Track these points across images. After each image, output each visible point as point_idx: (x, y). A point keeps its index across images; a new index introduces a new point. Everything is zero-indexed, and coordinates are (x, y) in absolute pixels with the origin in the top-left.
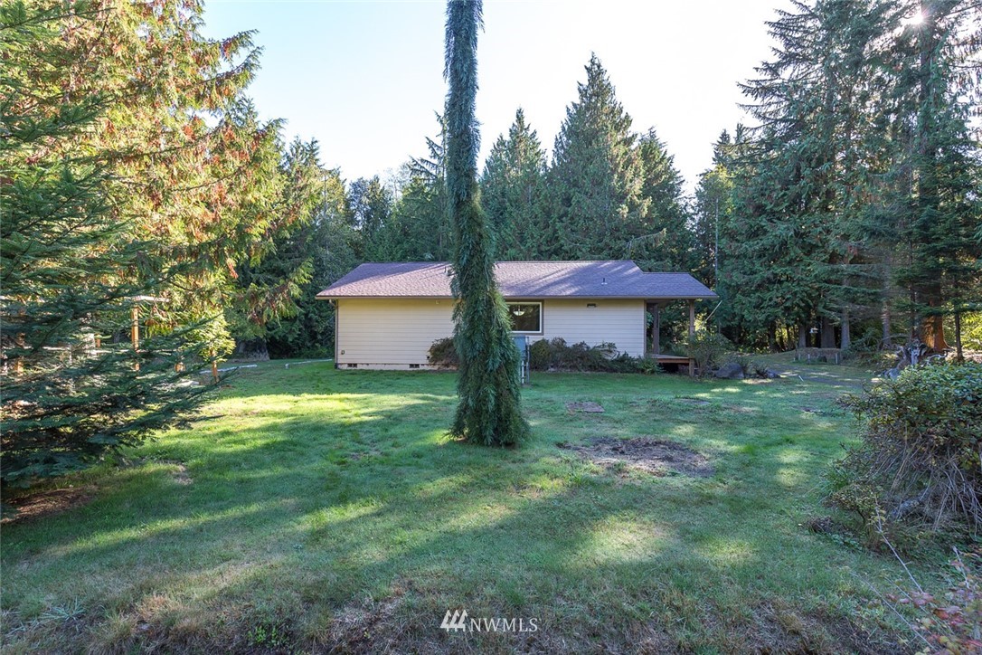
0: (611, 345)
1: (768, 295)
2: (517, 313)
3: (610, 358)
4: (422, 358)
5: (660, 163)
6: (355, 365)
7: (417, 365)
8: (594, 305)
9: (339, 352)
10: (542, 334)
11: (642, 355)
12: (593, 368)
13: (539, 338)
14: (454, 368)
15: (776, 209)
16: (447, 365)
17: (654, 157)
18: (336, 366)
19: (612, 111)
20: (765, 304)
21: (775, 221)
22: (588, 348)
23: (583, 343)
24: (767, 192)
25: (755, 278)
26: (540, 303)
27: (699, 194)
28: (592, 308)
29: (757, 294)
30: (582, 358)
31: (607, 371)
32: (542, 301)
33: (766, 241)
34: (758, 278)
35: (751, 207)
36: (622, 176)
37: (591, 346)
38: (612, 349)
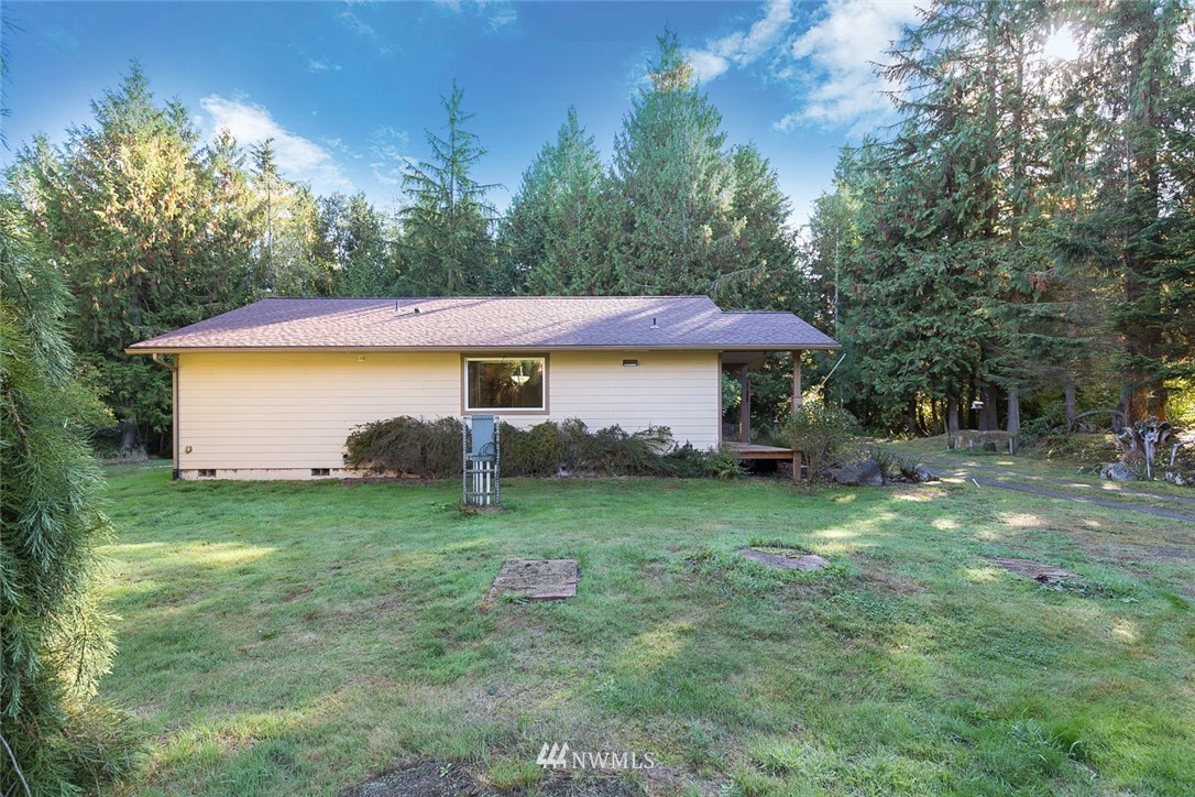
0: (664, 431)
1: (908, 357)
2: (515, 378)
3: (661, 453)
4: (333, 456)
5: (760, 175)
6: (213, 472)
7: (326, 471)
8: (635, 362)
9: (182, 450)
10: (547, 412)
11: (715, 446)
12: (633, 469)
13: (540, 420)
14: (391, 474)
15: (918, 235)
16: (380, 470)
17: (752, 167)
18: (176, 474)
19: (694, 99)
20: (903, 370)
21: (917, 251)
22: (624, 435)
23: (615, 429)
24: (906, 211)
25: (890, 333)
27: (814, 225)
28: (630, 368)
29: (893, 355)
30: (613, 453)
31: (655, 474)
32: (546, 355)
33: (903, 281)
34: (894, 332)
35: (884, 233)
36: (704, 188)
37: (630, 432)
38: (665, 437)
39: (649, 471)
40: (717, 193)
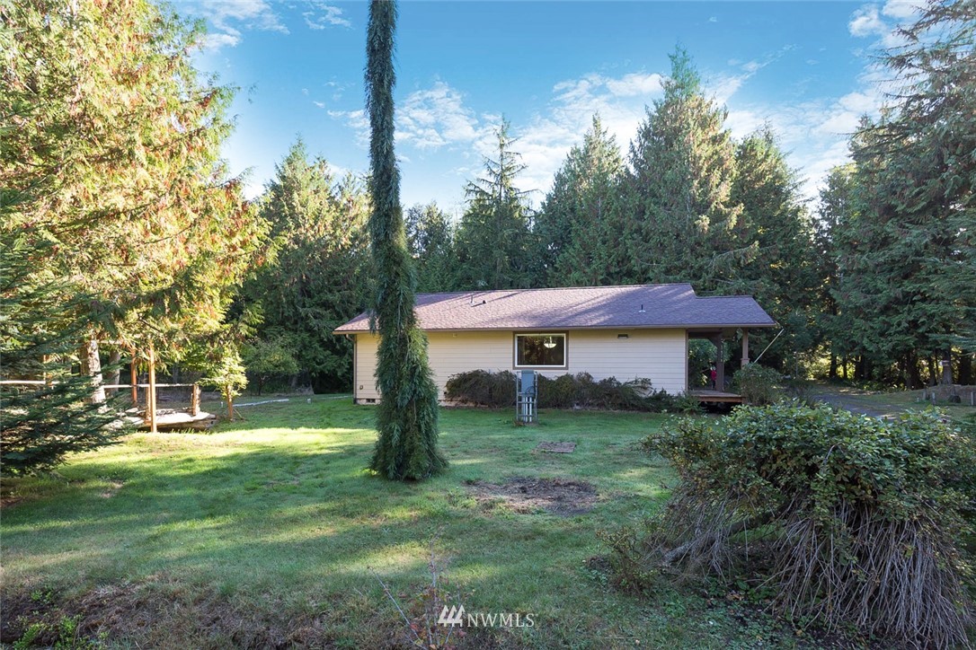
0: (646, 381)
1: (895, 320)
2: (547, 345)
3: (644, 396)
6: (375, 399)
8: (626, 336)
9: (358, 387)
10: (567, 368)
11: (682, 392)
12: (623, 406)
13: (562, 373)
14: (472, 405)
15: (909, 210)
16: (464, 401)
18: (355, 401)
20: (892, 331)
21: (907, 225)
22: (619, 383)
23: (611, 379)
24: (899, 190)
25: (880, 298)
26: (564, 335)
27: (825, 196)
28: (623, 340)
29: (881, 318)
30: (610, 395)
31: (639, 409)
32: (567, 332)
33: (896, 250)
34: (882, 299)
35: (876, 210)
36: (705, 183)
37: (622, 382)
38: (646, 386)
39: (634, 407)
40: (717, 186)
